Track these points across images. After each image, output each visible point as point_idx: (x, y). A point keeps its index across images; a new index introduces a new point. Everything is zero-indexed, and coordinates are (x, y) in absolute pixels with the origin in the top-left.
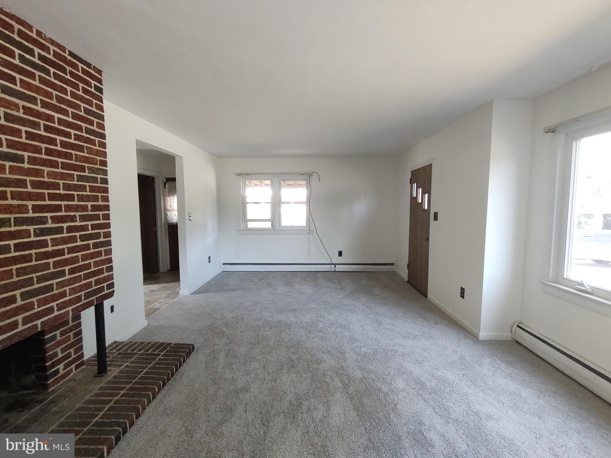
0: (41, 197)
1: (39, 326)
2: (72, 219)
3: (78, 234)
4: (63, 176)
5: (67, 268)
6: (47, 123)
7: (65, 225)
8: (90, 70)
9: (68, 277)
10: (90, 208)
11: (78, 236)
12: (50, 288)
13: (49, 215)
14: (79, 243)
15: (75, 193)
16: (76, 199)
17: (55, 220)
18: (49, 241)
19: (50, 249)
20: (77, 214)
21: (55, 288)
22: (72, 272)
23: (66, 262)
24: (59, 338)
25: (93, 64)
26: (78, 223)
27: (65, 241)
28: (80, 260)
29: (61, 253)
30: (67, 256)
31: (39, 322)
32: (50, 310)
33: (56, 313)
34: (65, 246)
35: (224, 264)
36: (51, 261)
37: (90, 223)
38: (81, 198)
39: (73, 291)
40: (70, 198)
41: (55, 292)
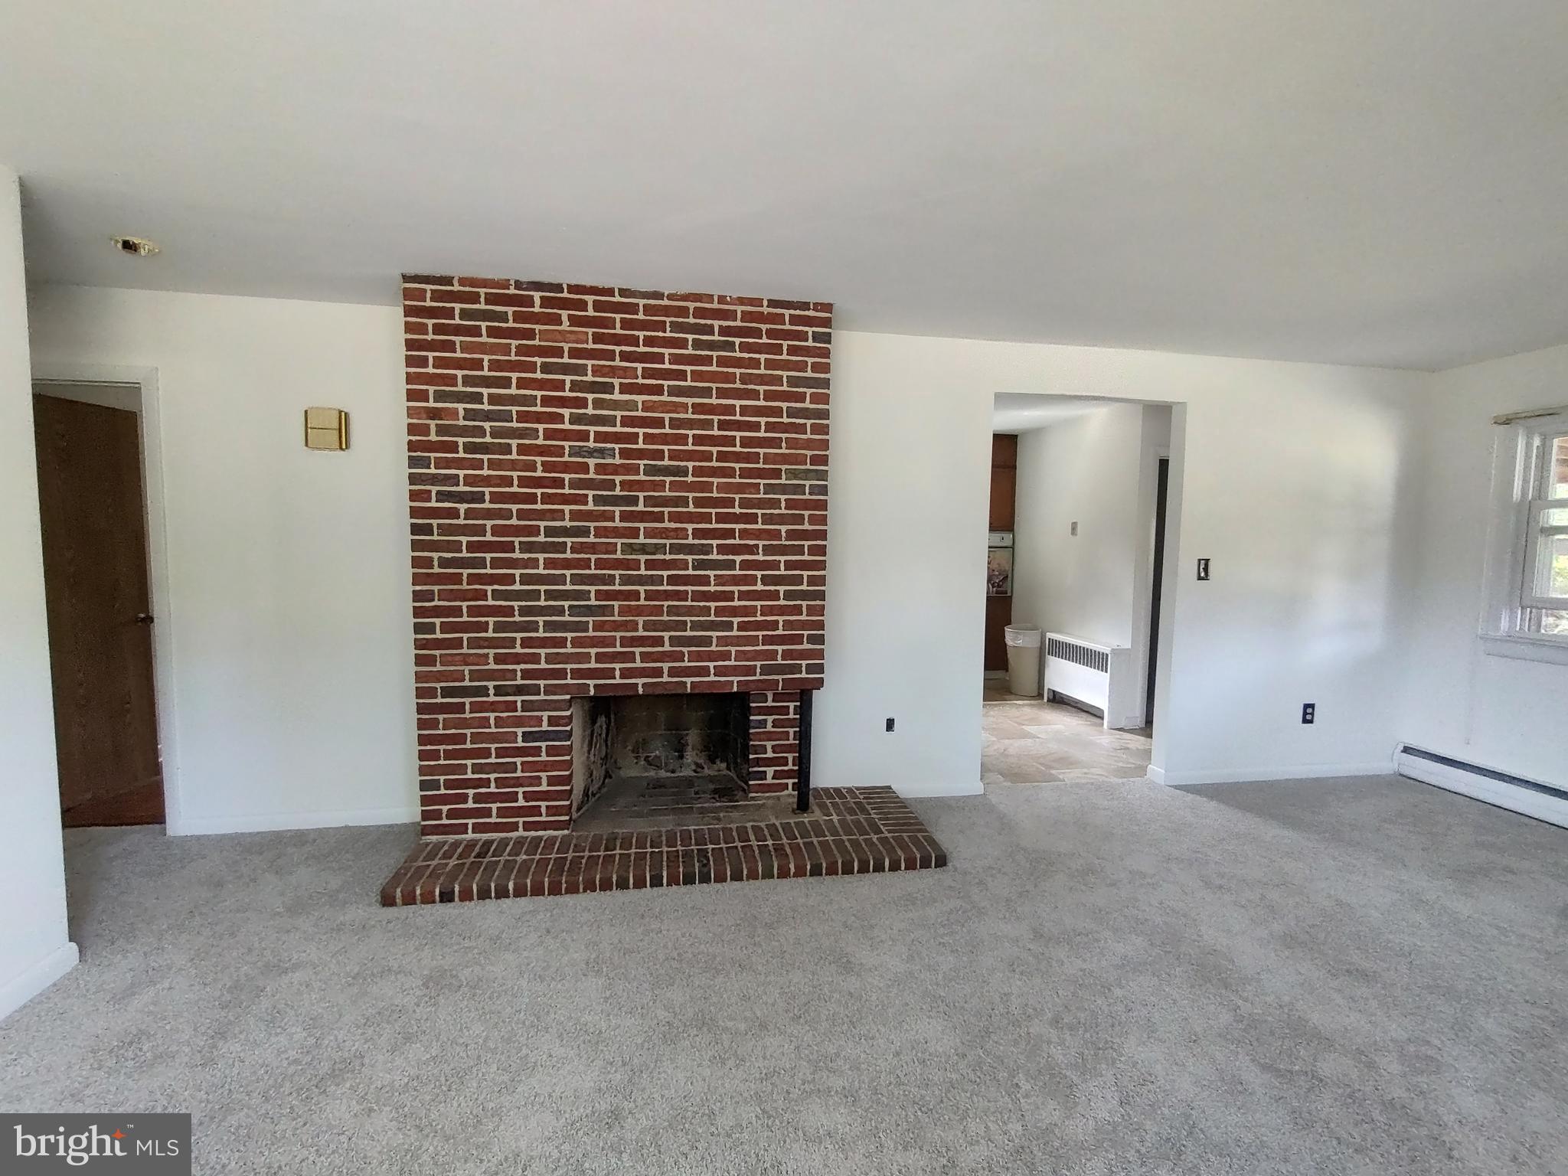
0: (706, 518)
1: (689, 686)
2: (752, 550)
3: (759, 574)
4: (740, 488)
5: (736, 620)
6: (722, 418)
7: (738, 559)
8: (806, 313)
9: (735, 633)
10: (784, 534)
11: (759, 577)
12: (707, 641)
13: (715, 542)
14: (759, 587)
15: (760, 512)
16: (760, 520)
17: (722, 549)
18: (712, 579)
19: (712, 588)
20: (761, 543)
21: (714, 644)
22: (742, 627)
23: (735, 612)
24: (769, 727)
25: (812, 299)
26: (760, 557)
27: (736, 581)
28: (759, 612)
29: (729, 596)
30: (736, 603)
31: (689, 680)
32: (705, 672)
33: (712, 678)
34: (735, 589)
35: (1407, 750)
36: (713, 605)
37: (782, 559)
38: (768, 519)
39: (741, 655)
40: (752, 519)
41: (713, 648)
